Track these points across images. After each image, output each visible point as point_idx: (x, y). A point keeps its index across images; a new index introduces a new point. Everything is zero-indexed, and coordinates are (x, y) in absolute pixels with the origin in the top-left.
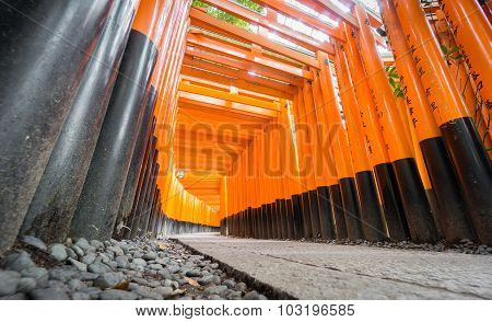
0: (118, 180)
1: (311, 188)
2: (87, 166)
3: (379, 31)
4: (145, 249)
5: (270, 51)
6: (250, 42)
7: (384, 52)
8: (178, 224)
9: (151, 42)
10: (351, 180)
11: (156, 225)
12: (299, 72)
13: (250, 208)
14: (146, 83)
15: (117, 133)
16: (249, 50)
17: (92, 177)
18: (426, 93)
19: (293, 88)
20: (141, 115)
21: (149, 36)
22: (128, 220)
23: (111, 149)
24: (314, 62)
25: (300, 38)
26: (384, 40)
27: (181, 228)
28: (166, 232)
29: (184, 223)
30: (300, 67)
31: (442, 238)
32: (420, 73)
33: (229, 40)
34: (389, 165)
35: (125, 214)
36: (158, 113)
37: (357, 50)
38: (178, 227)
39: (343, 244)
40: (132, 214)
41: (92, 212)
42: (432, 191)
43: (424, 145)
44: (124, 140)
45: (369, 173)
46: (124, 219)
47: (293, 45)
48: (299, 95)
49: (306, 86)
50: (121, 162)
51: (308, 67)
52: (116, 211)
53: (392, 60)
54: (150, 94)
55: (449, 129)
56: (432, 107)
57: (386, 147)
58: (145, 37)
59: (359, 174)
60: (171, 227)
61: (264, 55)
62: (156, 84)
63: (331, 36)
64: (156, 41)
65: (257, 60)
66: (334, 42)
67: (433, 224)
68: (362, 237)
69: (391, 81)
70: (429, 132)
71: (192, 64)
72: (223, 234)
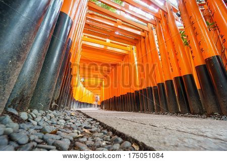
0: (52, 82)
1: (144, 87)
2: (38, 75)
3: (177, 14)
4: (65, 115)
5: (126, 23)
6: (116, 18)
7: (179, 24)
8: (81, 104)
9: (70, 18)
10: (163, 84)
11: (71, 103)
12: (139, 33)
13: (115, 97)
14: (67, 37)
16: (116, 22)
17: (40, 81)
18: (199, 44)
19: (136, 40)
20: (64, 52)
21: (68, 15)
22: (57, 102)
23: (50, 67)
24: (146, 28)
25: (140, 17)
26: (179, 19)
27: (82, 106)
28: (75, 108)
29: (84, 103)
30: (140, 30)
31: (205, 112)
32: (196, 34)
33: (106, 17)
34: (181, 78)
35: (56, 98)
36: (72, 52)
37: (167, 22)
39: (158, 114)
40: (59, 98)
41: (40, 97)
42: (201, 90)
43: (198, 68)
44: (56, 63)
45: (171, 81)
46: (55, 101)
47: (137, 20)
48: (139, 44)
49: (142, 40)
50: (54, 74)
51: (143, 31)
52: (51, 97)
53: (183, 28)
54: (69, 42)
55: (209, 61)
56: (201, 51)
57: (180, 69)
58: (67, 15)
59: (166, 81)
60: (77, 104)
61: (123, 24)
62: (71, 37)
63: (155, 16)
64: (72, 17)
65: (119, 27)
66: (156, 19)
67: (201, 105)
68: (168, 111)
69: (182, 38)
70: (200, 62)
71: (89, 28)
72: (102, 108)
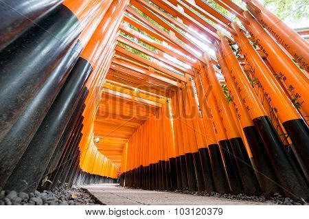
0: (51, 147)
1: (181, 153)
2: (31, 138)
3: (217, 66)
5: (158, 70)
6: (148, 66)
7: (220, 77)
8: (91, 177)
9: (90, 65)
10: (206, 149)
11: (73, 178)
12: (175, 83)
13: (142, 166)
15: (57, 115)
16: (148, 69)
17: (33, 144)
18: (244, 101)
19: (171, 91)
21: (89, 62)
22: (52, 177)
23: (50, 125)
24: (183, 79)
25: (176, 66)
26: (220, 71)
27: (91, 181)
28: (79, 184)
29: (94, 176)
30: (176, 81)
31: (264, 192)
32: (239, 90)
33: (136, 63)
35: (51, 171)
36: (87, 102)
37: (207, 75)
38: (89, 179)
39: (202, 195)
40: (56, 170)
41: (27, 170)
42: (253, 158)
43: (246, 130)
44: (61, 119)
45: (216, 145)
46: (49, 175)
47: (172, 69)
48: (175, 96)
49: (180, 91)
50: (55, 135)
51: (180, 81)
52: (44, 169)
53: (224, 81)
55: (258, 122)
56: (247, 109)
57: (225, 130)
58: (87, 61)
59: (210, 146)
60: (84, 178)
61: (155, 73)
62: (88, 86)
63: (192, 67)
64: (94, 61)
65: (152, 75)
66: (194, 69)
67: (257, 182)
68: (215, 190)
69: (225, 92)
70: (248, 124)
71: (113, 74)
72: (121, 185)
